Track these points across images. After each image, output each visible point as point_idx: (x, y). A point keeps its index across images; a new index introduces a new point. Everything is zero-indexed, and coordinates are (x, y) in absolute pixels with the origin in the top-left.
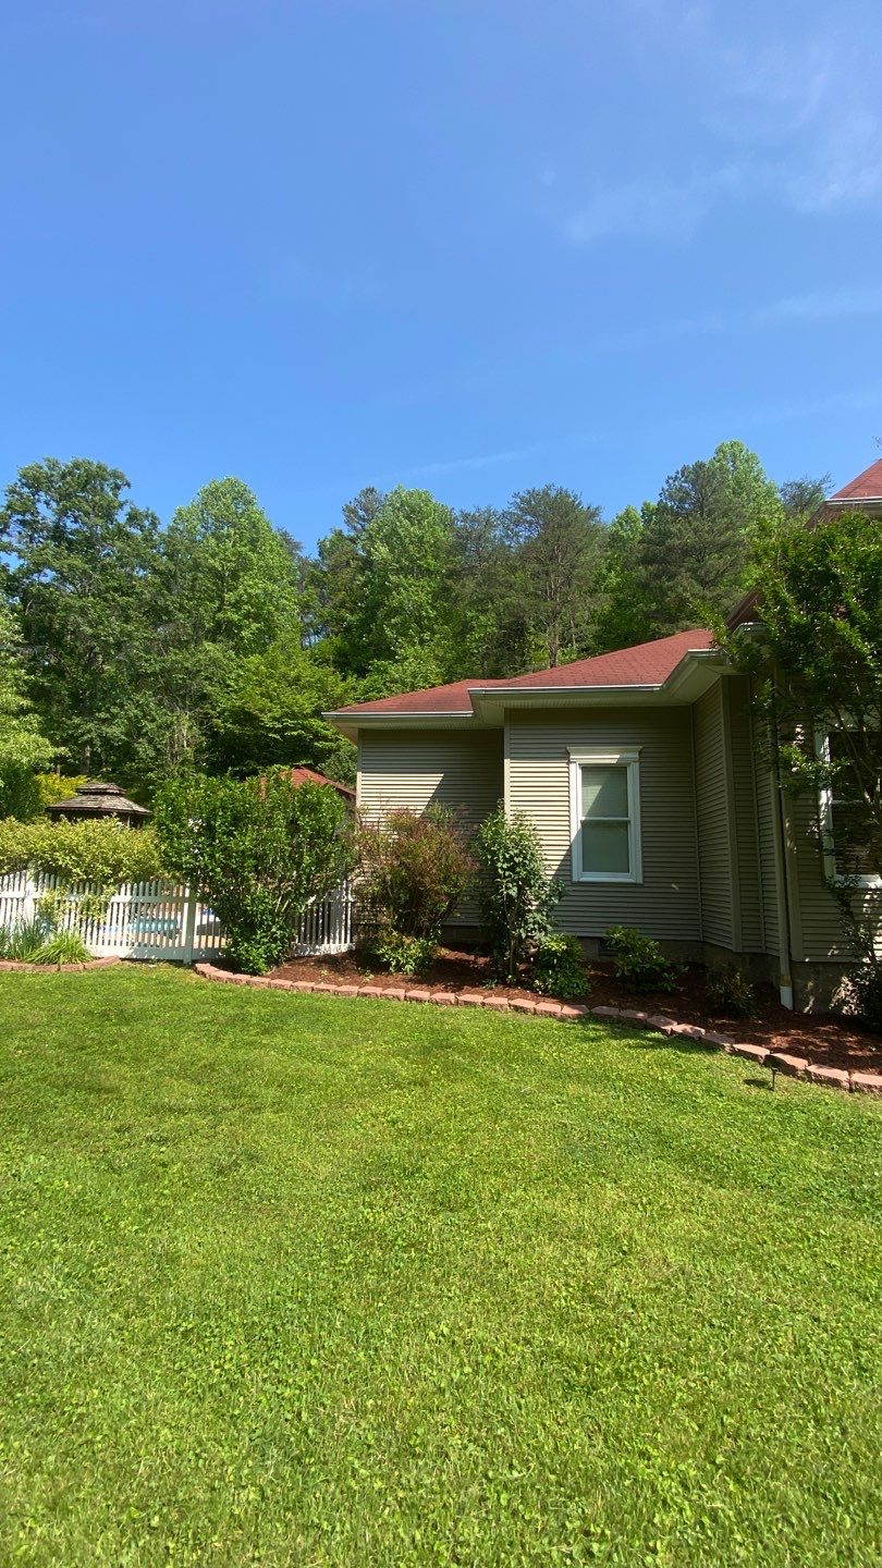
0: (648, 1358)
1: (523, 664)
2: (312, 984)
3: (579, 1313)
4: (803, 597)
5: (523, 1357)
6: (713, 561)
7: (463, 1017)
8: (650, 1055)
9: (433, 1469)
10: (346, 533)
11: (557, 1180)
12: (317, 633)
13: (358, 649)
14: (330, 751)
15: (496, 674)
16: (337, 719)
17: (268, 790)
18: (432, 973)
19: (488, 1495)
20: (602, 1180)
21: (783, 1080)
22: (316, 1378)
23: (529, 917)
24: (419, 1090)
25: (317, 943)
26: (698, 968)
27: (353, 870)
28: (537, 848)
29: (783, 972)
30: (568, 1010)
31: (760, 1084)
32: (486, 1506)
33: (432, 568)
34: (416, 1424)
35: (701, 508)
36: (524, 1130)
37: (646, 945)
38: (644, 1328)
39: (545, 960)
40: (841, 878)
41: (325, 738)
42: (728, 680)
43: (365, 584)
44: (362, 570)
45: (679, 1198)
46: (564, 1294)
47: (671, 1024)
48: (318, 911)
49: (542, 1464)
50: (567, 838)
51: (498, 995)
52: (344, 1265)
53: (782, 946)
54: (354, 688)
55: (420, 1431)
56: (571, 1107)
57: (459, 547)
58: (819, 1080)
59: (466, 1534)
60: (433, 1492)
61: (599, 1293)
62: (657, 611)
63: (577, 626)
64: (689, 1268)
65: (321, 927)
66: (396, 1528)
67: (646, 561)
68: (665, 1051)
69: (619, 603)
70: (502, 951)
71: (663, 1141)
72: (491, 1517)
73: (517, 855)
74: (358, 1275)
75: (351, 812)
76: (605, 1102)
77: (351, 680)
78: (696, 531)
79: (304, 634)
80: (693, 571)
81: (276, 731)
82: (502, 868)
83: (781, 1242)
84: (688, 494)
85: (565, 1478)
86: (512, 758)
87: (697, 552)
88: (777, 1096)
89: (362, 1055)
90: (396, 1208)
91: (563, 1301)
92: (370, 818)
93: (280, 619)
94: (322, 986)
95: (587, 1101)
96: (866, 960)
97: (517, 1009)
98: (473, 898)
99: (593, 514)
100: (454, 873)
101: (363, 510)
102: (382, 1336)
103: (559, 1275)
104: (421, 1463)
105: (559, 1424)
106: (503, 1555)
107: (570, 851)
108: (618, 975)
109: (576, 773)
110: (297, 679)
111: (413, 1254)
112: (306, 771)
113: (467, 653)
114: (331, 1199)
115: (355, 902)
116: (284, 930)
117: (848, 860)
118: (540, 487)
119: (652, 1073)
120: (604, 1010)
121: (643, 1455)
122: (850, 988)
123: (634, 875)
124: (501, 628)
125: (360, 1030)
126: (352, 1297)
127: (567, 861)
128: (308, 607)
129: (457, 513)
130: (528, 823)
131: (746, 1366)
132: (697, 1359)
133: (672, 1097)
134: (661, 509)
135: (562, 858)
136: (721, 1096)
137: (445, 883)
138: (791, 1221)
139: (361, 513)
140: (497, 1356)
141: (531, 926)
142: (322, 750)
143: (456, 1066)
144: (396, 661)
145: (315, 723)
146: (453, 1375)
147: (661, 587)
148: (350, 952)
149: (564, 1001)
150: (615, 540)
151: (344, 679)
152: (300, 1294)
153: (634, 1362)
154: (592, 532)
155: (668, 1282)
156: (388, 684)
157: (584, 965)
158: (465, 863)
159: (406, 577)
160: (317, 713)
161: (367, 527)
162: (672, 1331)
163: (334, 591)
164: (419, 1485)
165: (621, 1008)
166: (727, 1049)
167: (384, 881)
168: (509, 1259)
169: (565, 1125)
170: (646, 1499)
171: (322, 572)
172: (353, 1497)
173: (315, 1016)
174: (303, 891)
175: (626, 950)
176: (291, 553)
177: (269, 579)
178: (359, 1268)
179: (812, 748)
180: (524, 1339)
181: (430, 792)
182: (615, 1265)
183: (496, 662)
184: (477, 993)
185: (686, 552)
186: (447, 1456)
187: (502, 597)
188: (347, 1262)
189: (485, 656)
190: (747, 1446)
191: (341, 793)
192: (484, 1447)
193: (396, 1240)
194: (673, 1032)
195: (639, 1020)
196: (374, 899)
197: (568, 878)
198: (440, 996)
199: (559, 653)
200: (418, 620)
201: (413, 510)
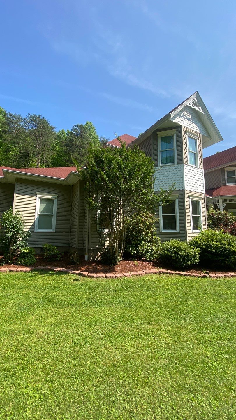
8: (50, 278)
11: (14, 319)
20: (28, 315)
21: (82, 278)
23: (18, 243)
26: (67, 253)
28: (23, 222)
29: (86, 252)
30: (28, 269)
31: (76, 280)
35: (81, 136)
37: (54, 248)
39: (23, 255)
40: (100, 229)
42: (80, 181)
45: (50, 314)
47: (57, 268)
50: (34, 219)
51: (4, 267)
53: (87, 246)
56: (23, 297)
58: (90, 277)
61: (21, 347)
62: (68, 160)
63: (46, 158)
64: (49, 331)
68: (54, 276)
69: (58, 155)
70: (8, 253)
71: (48, 300)
76: (34, 293)
80: (78, 152)
82: (9, 228)
83: (74, 318)
84: (78, 131)
86: (17, 194)
88: (80, 282)
95: (28, 294)
96: (103, 248)
107: (34, 223)
108: (45, 257)
109: (38, 200)
117: (102, 226)
118: (37, 115)
119: (49, 282)
120: (39, 267)
122: (100, 254)
123: (53, 230)
127: (33, 226)
130: (20, 214)
132: (47, 355)
133: (54, 288)
135: (31, 225)
136: (67, 285)
138: (77, 312)
141: (18, 245)
147: (70, 154)
149: (27, 267)
155: (42, 337)
157: (35, 256)
165: (44, 266)
166: (70, 273)
169: (20, 302)
175: (48, 250)
185: (77, 146)
187: (22, 144)
194: (57, 270)
195: (49, 269)
197: (33, 231)
199: (40, 165)
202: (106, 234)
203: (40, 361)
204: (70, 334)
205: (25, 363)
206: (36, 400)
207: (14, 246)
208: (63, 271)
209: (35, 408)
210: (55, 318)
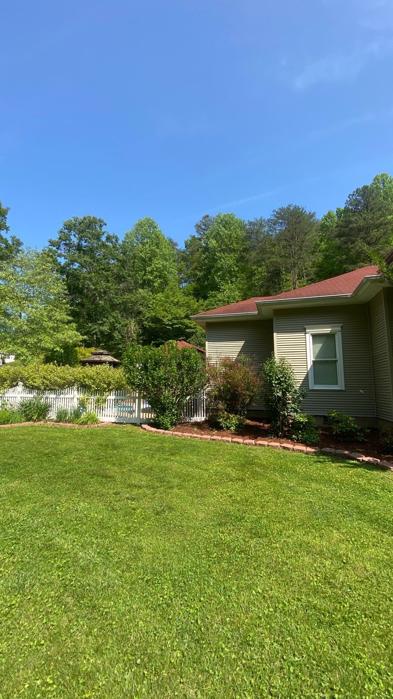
0: (359, 612)
1: (280, 289)
2: (191, 434)
3: (324, 589)
5: (297, 607)
6: (374, 233)
7: (259, 451)
8: (352, 471)
9: (258, 652)
10: (196, 237)
11: (309, 527)
12: (185, 282)
13: (203, 288)
14: (192, 333)
15: (267, 294)
16: (197, 319)
17: (169, 350)
18: (243, 431)
19: (284, 667)
20: (331, 528)
22: (204, 606)
23: (289, 406)
24: (241, 483)
25: (191, 417)
27: (206, 384)
28: (291, 374)
30: (309, 449)
32: (283, 672)
33: (236, 248)
34: (249, 631)
35: (367, 208)
36: (291, 503)
37: (348, 419)
38: (356, 599)
39: (296, 426)
41: (190, 328)
42: (386, 290)
43: (206, 258)
44: (204, 252)
45: (371, 539)
46: (316, 580)
47: (362, 457)
48: (191, 403)
49: (309, 656)
50: (306, 369)
51: (274, 441)
52: (213, 558)
54: (202, 305)
55: (251, 634)
56: (314, 494)
57: (248, 238)
59: (275, 683)
60: (258, 662)
61: (333, 581)
62: (346, 259)
63: (306, 269)
64: (378, 573)
65: (193, 409)
66: (243, 676)
67: (340, 236)
68: (359, 470)
69: (326, 256)
70: (276, 421)
71: (361, 513)
72: (286, 677)
73: (282, 377)
74: (219, 563)
75: (204, 359)
76: (330, 492)
77: (201, 301)
78: (364, 219)
79: (180, 283)
80: (364, 239)
81: (170, 325)
82: (275, 383)
84: (360, 202)
85: (320, 663)
86: (277, 333)
87: (367, 229)
89: (214, 466)
90: (234, 534)
91: (315, 583)
92: (213, 362)
93: (170, 277)
94: (195, 435)
95: (321, 491)
97: (284, 448)
98: (261, 397)
99: (312, 216)
100: (252, 386)
101: (204, 226)
102: (231, 590)
103: (312, 571)
104: (252, 649)
105: (316, 638)
106: (292, 694)
107: (307, 375)
108: (334, 433)
109: (309, 338)
110: (178, 302)
111: (243, 555)
112: (183, 342)
113: (254, 285)
114: (205, 528)
115: (207, 399)
116: (178, 411)
118: (285, 206)
119: (353, 480)
120: (328, 449)
123: (340, 386)
124: (268, 273)
125: (214, 455)
126: (217, 572)
127: (306, 379)
128: (181, 271)
129: (246, 222)
130: (286, 362)
133: (364, 491)
134: (346, 210)
135: (304, 378)
137: (248, 390)
139: (203, 227)
140: (285, 605)
141: (290, 410)
142: (189, 333)
143: (257, 473)
144: (221, 292)
145: (186, 321)
146: (265, 611)
147: (348, 248)
148: (206, 421)
149: (307, 445)
150: (323, 227)
151: (198, 301)
152: (194, 569)
153: (352, 614)
154: (312, 225)
155: (367, 578)
156: (217, 302)
157: (317, 429)
158: (257, 381)
159: (224, 253)
160: (187, 317)
161: (206, 233)
162: (371, 601)
163: (192, 263)
164: (252, 659)
165: (336, 449)
167: (220, 390)
168: (287, 561)
169: (311, 502)
171: (187, 255)
173: (193, 448)
174: (185, 394)
175: (338, 422)
176: (173, 248)
177: (165, 260)
178: (219, 560)
180: (297, 598)
181: (239, 350)
182: (340, 569)
183: (267, 288)
184: (265, 440)
185: (360, 230)
186: (264, 647)
187: (269, 258)
188: (214, 556)
189: (262, 286)
191: (199, 351)
192: (281, 645)
193: (235, 548)
194: (363, 460)
195: (345, 454)
196: (216, 398)
197: (307, 388)
198: (247, 441)
199: (297, 282)
200: (230, 272)
201: (226, 223)
207: (284, 410)
208: (375, 463)
210: (383, 550)
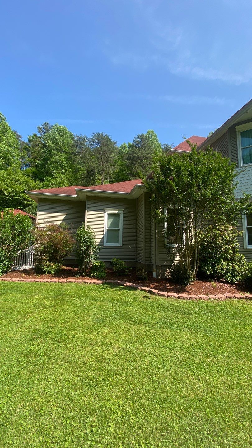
0: (112, 373)
1: (94, 183)
2: (18, 279)
3: (94, 365)
4: (164, 173)
5: (77, 380)
6: (145, 162)
7: (69, 285)
8: (120, 292)
9: (47, 418)
10: (38, 135)
11: (92, 329)
12: (26, 166)
13: (40, 173)
14: (29, 205)
15: (86, 185)
16: (30, 194)
17: (4, 216)
18: (59, 274)
19: (63, 422)
20: (104, 327)
21: (152, 296)
22: (10, 400)
23: (90, 256)
24: (52, 308)
25: (21, 266)
26: (134, 268)
27: (34, 242)
28: (94, 236)
29: (154, 268)
30: (100, 282)
31: (147, 297)
32: (63, 425)
33: (66, 151)
34: (42, 407)
35: (143, 147)
36: (83, 316)
37: (122, 263)
38: (112, 366)
39: (94, 268)
40: (168, 245)
41: (28, 200)
42: (145, 193)
43: (44, 152)
44: (43, 148)
45: (124, 329)
46: (91, 360)
47: (126, 283)
48: (21, 256)
49: (80, 410)
50: (103, 234)
51: (80, 279)
52: (22, 364)
53: (154, 262)
54: (39, 185)
55: (43, 408)
56: (98, 308)
57: (75, 146)
58: (161, 295)
59: (56, 435)
60: (47, 425)
61: (101, 359)
62: (130, 173)
63: (109, 174)
64: (125, 347)
65: (23, 260)
66: (34, 438)
67: (128, 159)
68: (124, 291)
69: (121, 170)
70: (82, 266)
71: (121, 315)
72: (64, 428)
73: (87, 238)
74: (27, 367)
75: (34, 224)
76: (107, 306)
77: (38, 182)
78: (141, 153)
79: (21, 165)
80: (140, 164)
81: (10, 197)
83: (148, 337)
84: (140, 142)
85: (87, 412)
86: (88, 210)
87: (141, 159)
88: (151, 300)
89: (34, 300)
90: (41, 344)
91: (90, 362)
92: (41, 226)
93: (13, 160)
94: (22, 279)
95: (102, 306)
96: (173, 265)
97: (85, 282)
98: (73, 251)
99: (115, 143)
100: (68, 244)
101: (44, 129)
102: (33, 383)
103: (90, 356)
104: (43, 417)
105: (86, 397)
106: (67, 438)
107: (103, 237)
108: (114, 272)
109: (106, 215)
110: (18, 180)
111: (46, 357)
112: (19, 210)
113: (77, 178)
114: (19, 345)
115: (35, 253)
116: (9, 262)
117: (170, 240)
118: (100, 133)
119: (120, 297)
120: (110, 281)
121: (109, 400)
122: (169, 272)
123: (120, 244)
124: (87, 172)
125: (34, 292)
126: (24, 374)
127: (102, 240)
128: (24, 157)
129: (75, 136)
130: (91, 229)
131: (137, 371)
132: (125, 371)
133: (125, 303)
134: (133, 145)
135: (101, 239)
136: (137, 301)
137: (65, 246)
138: (151, 331)
139: (43, 130)
140: (70, 382)
141: (91, 258)
142: (26, 204)
143: (64, 300)
144: (54, 178)
145: (24, 195)
146: (55, 390)
147: (132, 167)
148: (33, 268)
149: (99, 279)
150: (120, 152)
151: (35, 182)
152: (6, 376)
153: (108, 375)
154: (114, 149)
155: (119, 352)
156: (50, 185)
157: (105, 269)
158: (72, 241)
159: (58, 152)
160: (24, 192)
161: (45, 134)
162: (119, 365)
163: (33, 153)
164: (42, 424)
165: (114, 280)
166: (140, 289)
167: (45, 246)
168: (75, 354)
169: (95, 314)
170: (108, 412)
171: (29, 146)
172: (21, 432)
173: (18, 289)
174: (16, 249)
175: (117, 264)
176: (18, 139)
177: (10, 146)
178: (27, 364)
179: (164, 212)
180: (78, 375)
181: (62, 219)
182: (106, 350)
183: (86, 182)
184: (73, 279)
185: (138, 158)
186: (52, 414)
187: (88, 163)
188: (23, 363)
189: (82, 180)
190: (136, 392)
191: (31, 218)
192: (63, 409)
193: (40, 354)
194: (127, 285)
195: (118, 283)
196: (41, 252)
197: (102, 245)
198: (62, 280)
199: (104, 182)
200: (61, 166)
201: (61, 132)
202: (175, 250)
203: (119, 376)
204: (146, 354)
205: (105, 375)
206: (118, 417)
207: (87, 259)
208: (132, 286)
209: (118, 425)
210: (129, 334)
